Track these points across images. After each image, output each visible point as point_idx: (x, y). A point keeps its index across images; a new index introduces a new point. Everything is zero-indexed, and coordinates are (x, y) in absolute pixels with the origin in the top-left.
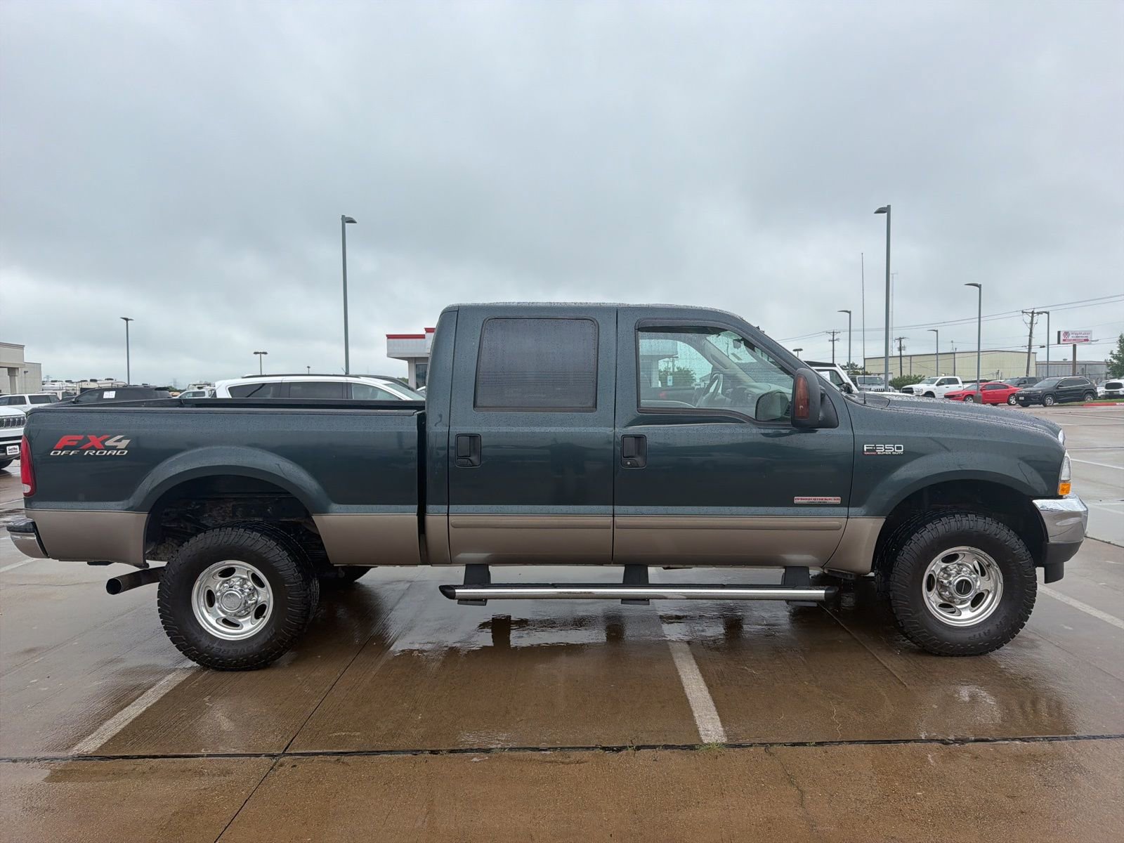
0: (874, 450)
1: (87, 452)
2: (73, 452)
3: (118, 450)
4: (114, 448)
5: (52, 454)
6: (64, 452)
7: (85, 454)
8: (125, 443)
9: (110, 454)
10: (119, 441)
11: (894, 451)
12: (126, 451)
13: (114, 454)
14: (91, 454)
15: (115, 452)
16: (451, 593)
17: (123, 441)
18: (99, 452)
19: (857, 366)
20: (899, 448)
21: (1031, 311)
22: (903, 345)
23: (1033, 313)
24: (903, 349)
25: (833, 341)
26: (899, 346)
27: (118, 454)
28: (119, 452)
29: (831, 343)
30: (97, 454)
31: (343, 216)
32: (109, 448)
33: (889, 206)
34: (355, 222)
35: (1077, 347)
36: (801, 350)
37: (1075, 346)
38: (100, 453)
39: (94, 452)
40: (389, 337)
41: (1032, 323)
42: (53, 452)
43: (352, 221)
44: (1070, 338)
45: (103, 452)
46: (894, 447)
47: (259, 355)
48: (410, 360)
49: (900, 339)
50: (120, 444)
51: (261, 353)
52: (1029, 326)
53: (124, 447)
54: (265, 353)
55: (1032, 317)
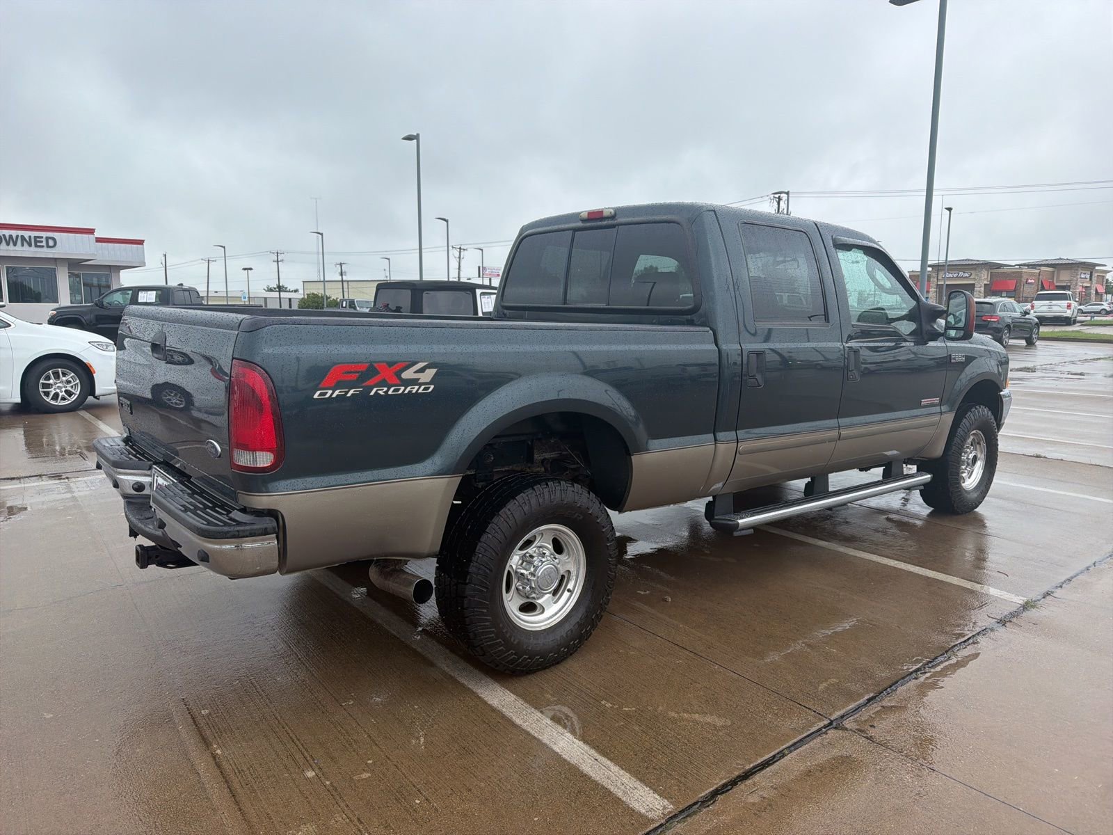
1: (375, 390)
2: (352, 392)
3: (420, 385)
4: (414, 382)
5: (316, 396)
6: (337, 392)
7: (372, 393)
8: (431, 372)
9: (410, 392)
10: (422, 370)
12: (432, 387)
13: (414, 391)
14: (381, 392)
15: (417, 387)
16: (734, 525)
17: (427, 371)
18: (392, 389)
19: (286, 288)
21: (459, 247)
22: (343, 271)
23: (460, 248)
24: (344, 274)
25: (278, 261)
26: (340, 271)
27: (420, 391)
28: (423, 387)
29: (276, 263)
30: (390, 392)
32: (408, 383)
33: (418, 135)
35: (492, 281)
36: (251, 269)
37: (490, 279)
38: (394, 391)
39: (385, 389)
41: (460, 258)
42: (318, 393)
44: (487, 272)
45: (399, 390)
49: (341, 264)
50: (422, 378)
52: (458, 260)
53: (428, 380)
55: (460, 252)
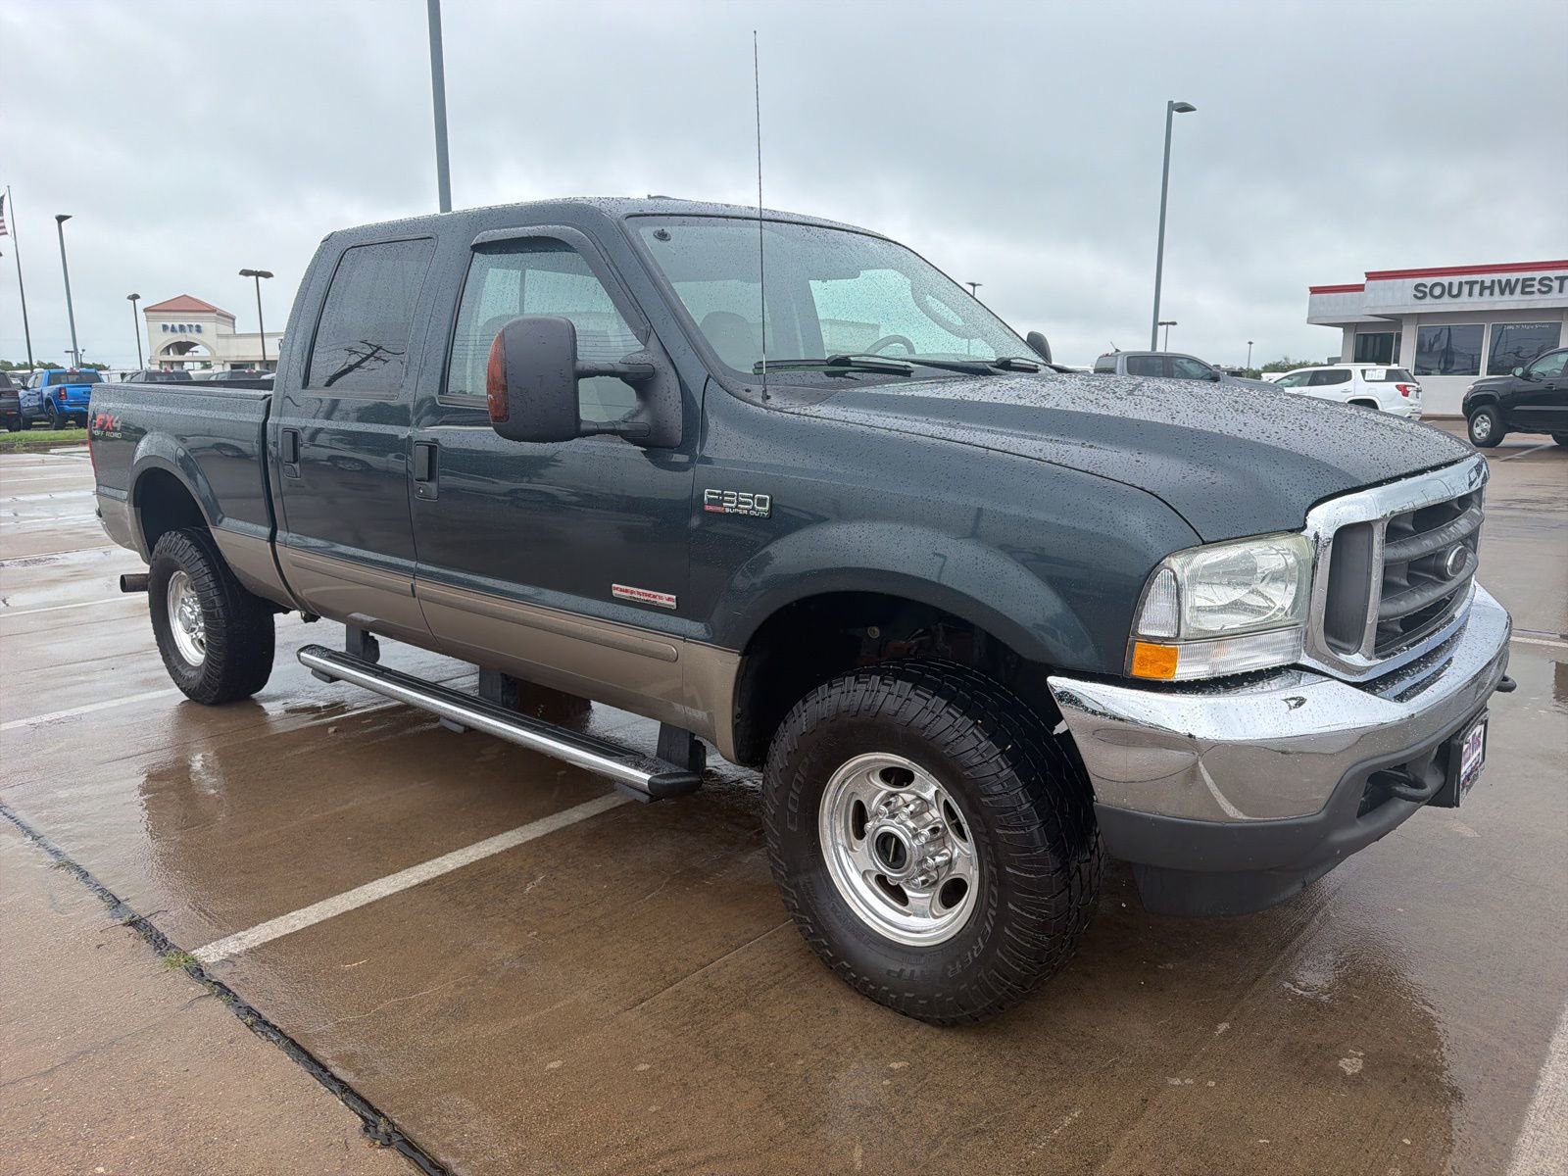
0: (719, 503)
11: (753, 509)
20: (762, 502)
31: (1170, 103)
34: (1193, 109)
40: (1314, 290)
43: (1185, 108)
46: (753, 498)
47: (1165, 326)
48: (1346, 326)
51: (1168, 324)
54: (1174, 324)
